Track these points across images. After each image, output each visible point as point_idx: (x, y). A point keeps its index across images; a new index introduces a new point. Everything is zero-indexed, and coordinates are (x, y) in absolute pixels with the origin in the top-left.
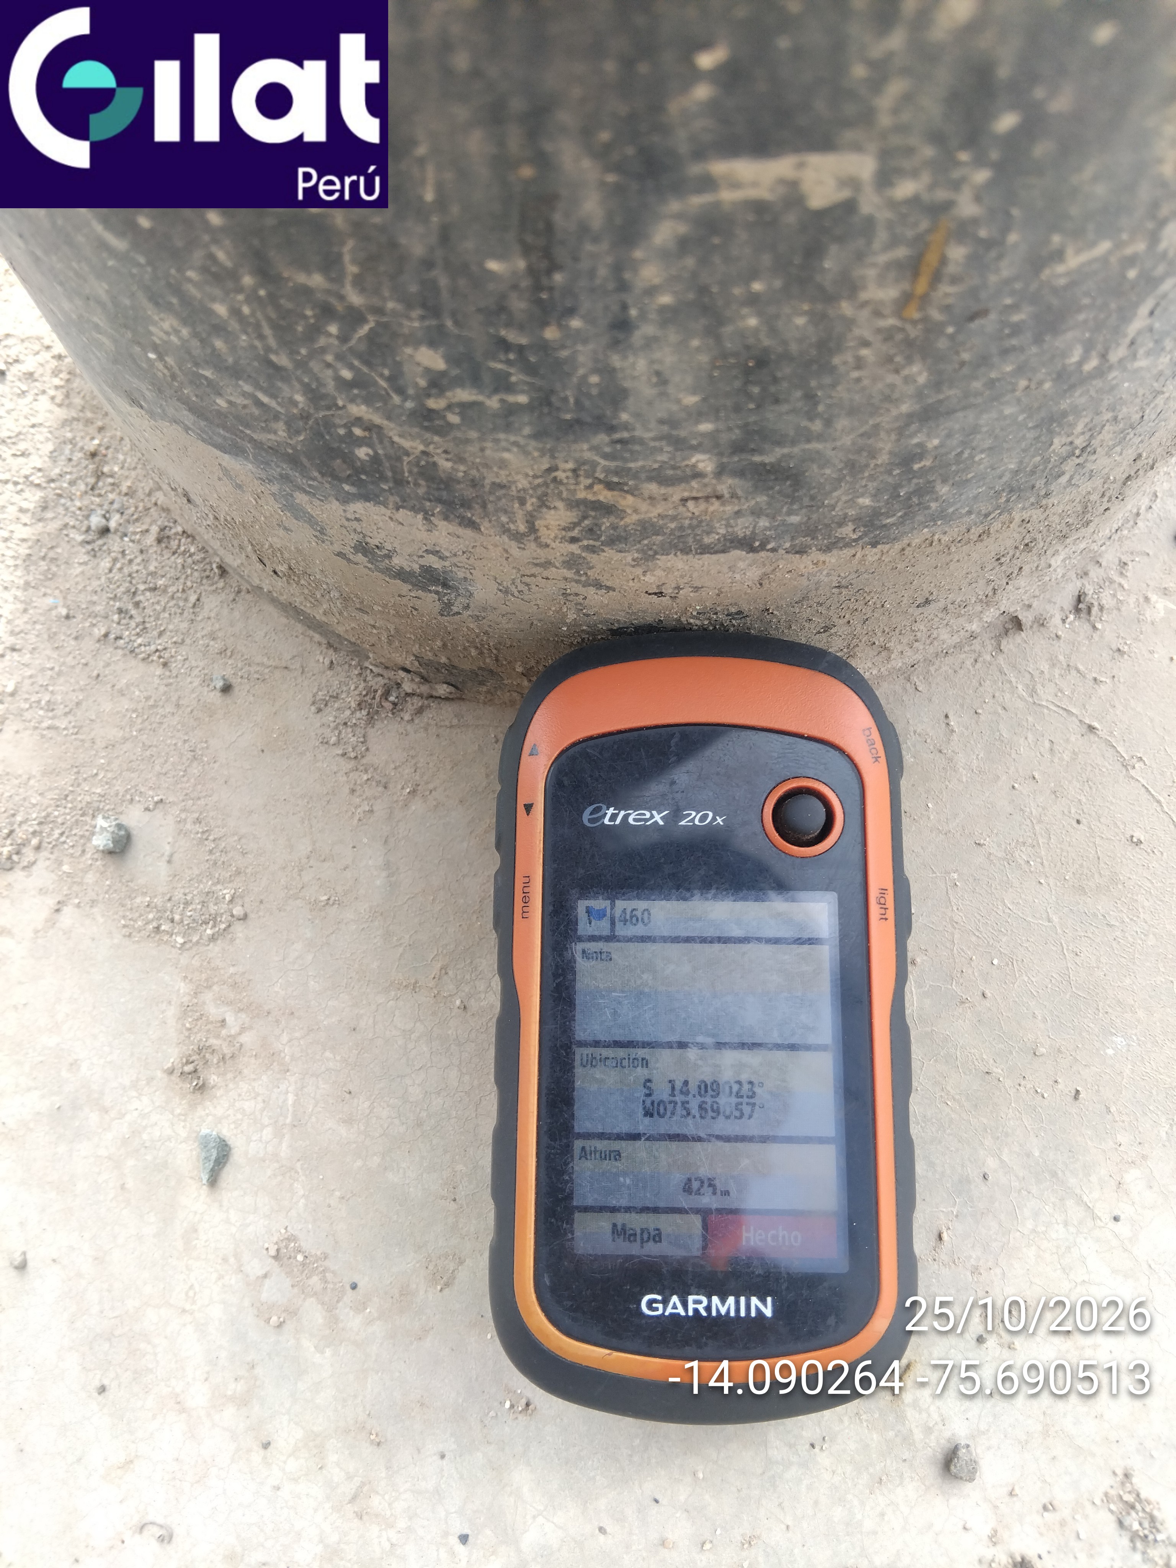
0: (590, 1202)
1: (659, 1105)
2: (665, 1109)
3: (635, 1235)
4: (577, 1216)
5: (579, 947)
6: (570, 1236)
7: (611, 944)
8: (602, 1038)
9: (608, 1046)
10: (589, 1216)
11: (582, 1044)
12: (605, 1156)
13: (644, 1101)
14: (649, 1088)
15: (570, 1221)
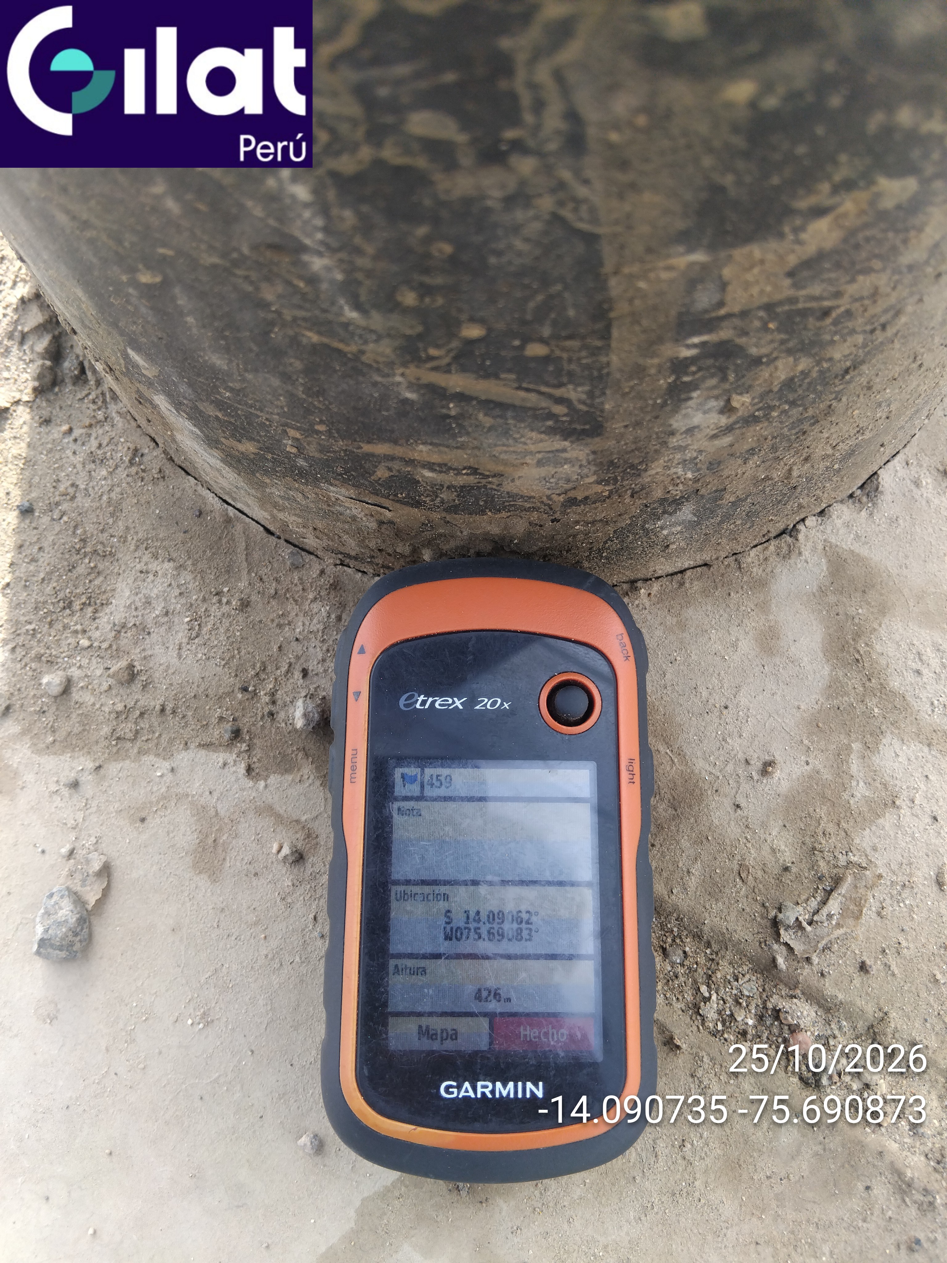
0: (400, 1008)
1: (456, 931)
2: (461, 934)
3: (436, 1034)
4: (391, 1020)
5: (396, 805)
6: (384, 1036)
7: (420, 803)
8: (412, 878)
9: (417, 884)
10: (400, 1019)
11: (397, 883)
12: (414, 972)
13: (445, 928)
14: (449, 917)
15: (385, 1025)
